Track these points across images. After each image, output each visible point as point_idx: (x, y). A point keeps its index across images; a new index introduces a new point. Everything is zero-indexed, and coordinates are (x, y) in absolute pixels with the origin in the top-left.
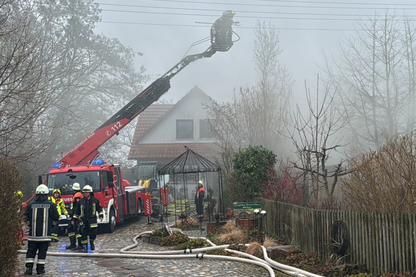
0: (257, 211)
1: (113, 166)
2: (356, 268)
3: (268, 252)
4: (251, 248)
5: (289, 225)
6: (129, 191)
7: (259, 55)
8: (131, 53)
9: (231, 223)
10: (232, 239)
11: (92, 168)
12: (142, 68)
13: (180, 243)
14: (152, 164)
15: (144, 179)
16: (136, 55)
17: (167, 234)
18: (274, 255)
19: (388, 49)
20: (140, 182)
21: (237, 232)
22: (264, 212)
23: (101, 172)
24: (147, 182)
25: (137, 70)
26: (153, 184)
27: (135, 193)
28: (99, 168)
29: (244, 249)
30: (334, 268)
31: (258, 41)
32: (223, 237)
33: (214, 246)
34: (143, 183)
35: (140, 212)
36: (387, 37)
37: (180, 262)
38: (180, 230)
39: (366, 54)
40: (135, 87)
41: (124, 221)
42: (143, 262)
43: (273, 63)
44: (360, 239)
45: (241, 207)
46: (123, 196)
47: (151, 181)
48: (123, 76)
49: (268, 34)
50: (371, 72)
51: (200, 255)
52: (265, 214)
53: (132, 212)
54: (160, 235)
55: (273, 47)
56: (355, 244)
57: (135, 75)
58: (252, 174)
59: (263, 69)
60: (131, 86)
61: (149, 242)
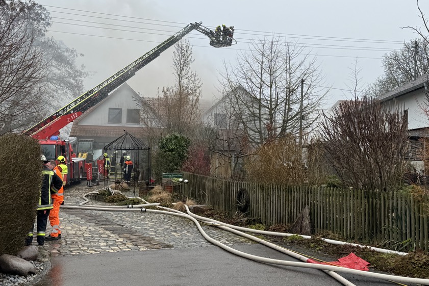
0: (181, 180)
1: (64, 141)
2: (254, 220)
3: (189, 209)
4: (177, 206)
5: (204, 189)
6: (75, 161)
7: (177, 62)
8: (75, 53)
9: (157, 188)
10: (161, 199)
11: (49, 142)
12: (82, 66)
13: (120, 201)
14: (89, 141)
15: (83, 152)
16: (79, 55)
17: (110, 194)
18: (195, 211)
19: (273, 64)
20: (80, 154)
21: (164, 195)
22: (186, 181)
23: (57, 146)
24: (85, 155)
25: (78, 68)
26: (90, 156)
27: (78, 163)
28: (55, 143)
29: (172, 206)
30: (239, 220)
31: (176, 52)
32: (154, 197)
33: (148, 204)
34: (82, 155)
35: (81, 177)
36: (273, 55)
37: (127, 213)
38: (120, 192)
39: (257, 67)
40: (77, 80)
41: (71, 183)
42: (100, 213)
43: (187, 69)
44: (257, 201)
45: (168, 177)
46: (71, 164)
47: (89, 154)
48: (67, 71)
49: (184, 46)
50: (260, 81)
51: (144, 209)
52: (187, 182)
53: (76, 177)
54: (104, 194)
55: (188, 57)
56: (253, 205)
57: (77, 71)
58: (174, 153)
59: (179, 73)
60: (73, 79)
61: (95, 199)
